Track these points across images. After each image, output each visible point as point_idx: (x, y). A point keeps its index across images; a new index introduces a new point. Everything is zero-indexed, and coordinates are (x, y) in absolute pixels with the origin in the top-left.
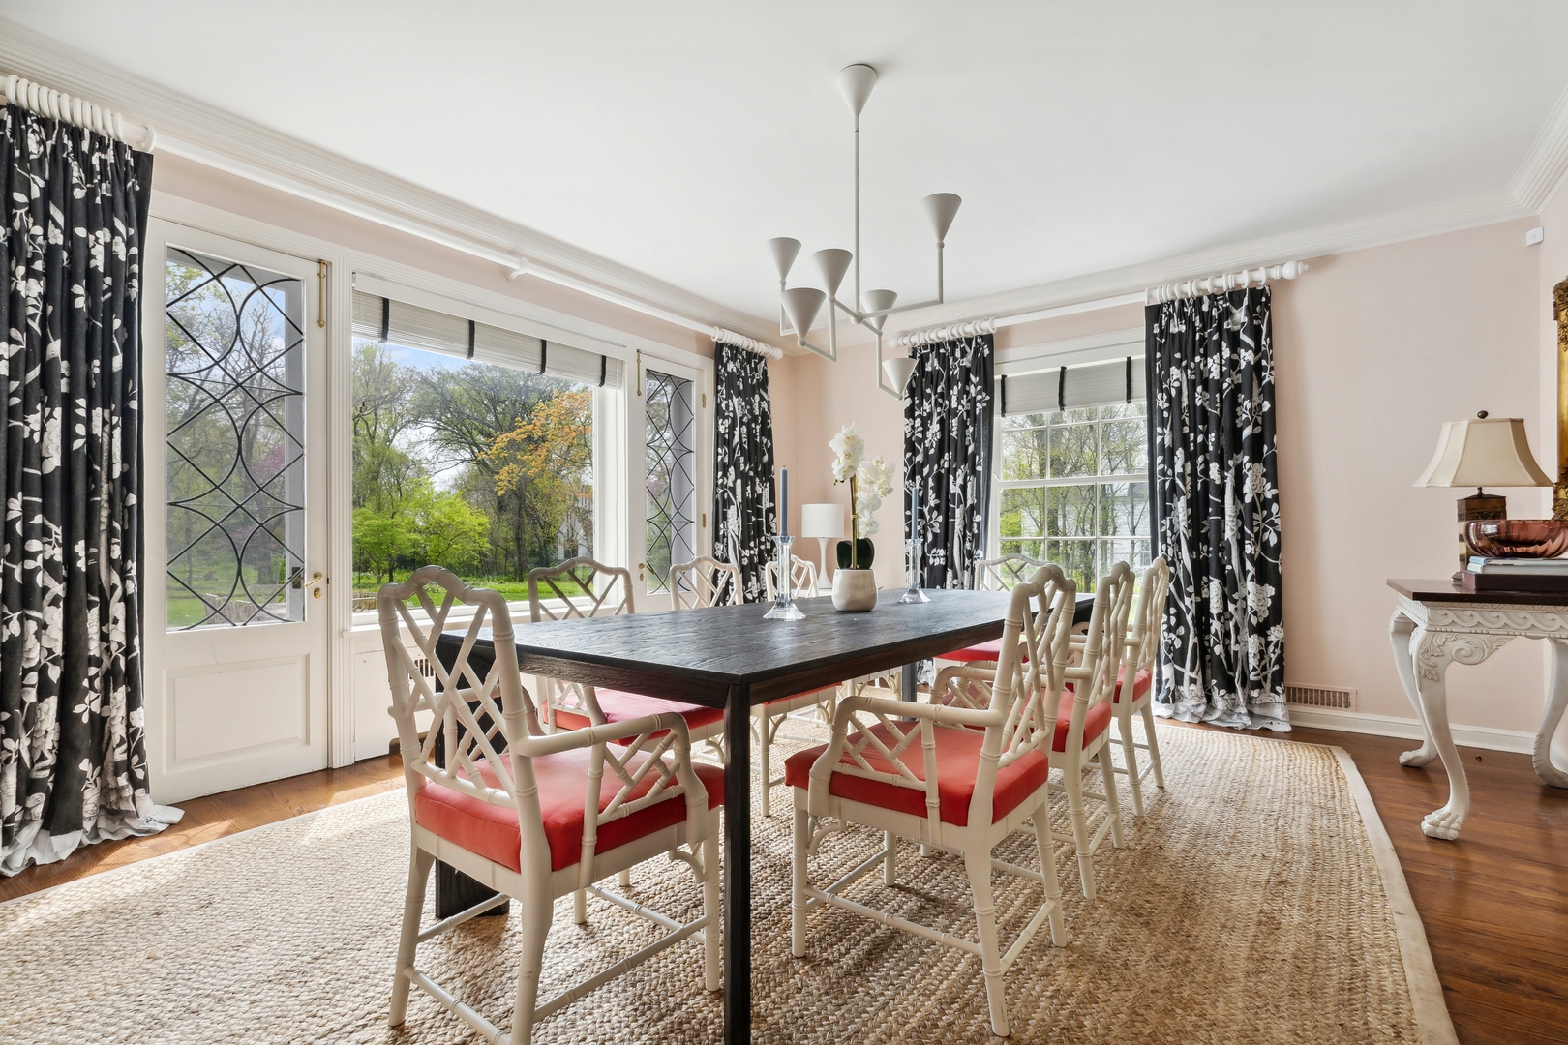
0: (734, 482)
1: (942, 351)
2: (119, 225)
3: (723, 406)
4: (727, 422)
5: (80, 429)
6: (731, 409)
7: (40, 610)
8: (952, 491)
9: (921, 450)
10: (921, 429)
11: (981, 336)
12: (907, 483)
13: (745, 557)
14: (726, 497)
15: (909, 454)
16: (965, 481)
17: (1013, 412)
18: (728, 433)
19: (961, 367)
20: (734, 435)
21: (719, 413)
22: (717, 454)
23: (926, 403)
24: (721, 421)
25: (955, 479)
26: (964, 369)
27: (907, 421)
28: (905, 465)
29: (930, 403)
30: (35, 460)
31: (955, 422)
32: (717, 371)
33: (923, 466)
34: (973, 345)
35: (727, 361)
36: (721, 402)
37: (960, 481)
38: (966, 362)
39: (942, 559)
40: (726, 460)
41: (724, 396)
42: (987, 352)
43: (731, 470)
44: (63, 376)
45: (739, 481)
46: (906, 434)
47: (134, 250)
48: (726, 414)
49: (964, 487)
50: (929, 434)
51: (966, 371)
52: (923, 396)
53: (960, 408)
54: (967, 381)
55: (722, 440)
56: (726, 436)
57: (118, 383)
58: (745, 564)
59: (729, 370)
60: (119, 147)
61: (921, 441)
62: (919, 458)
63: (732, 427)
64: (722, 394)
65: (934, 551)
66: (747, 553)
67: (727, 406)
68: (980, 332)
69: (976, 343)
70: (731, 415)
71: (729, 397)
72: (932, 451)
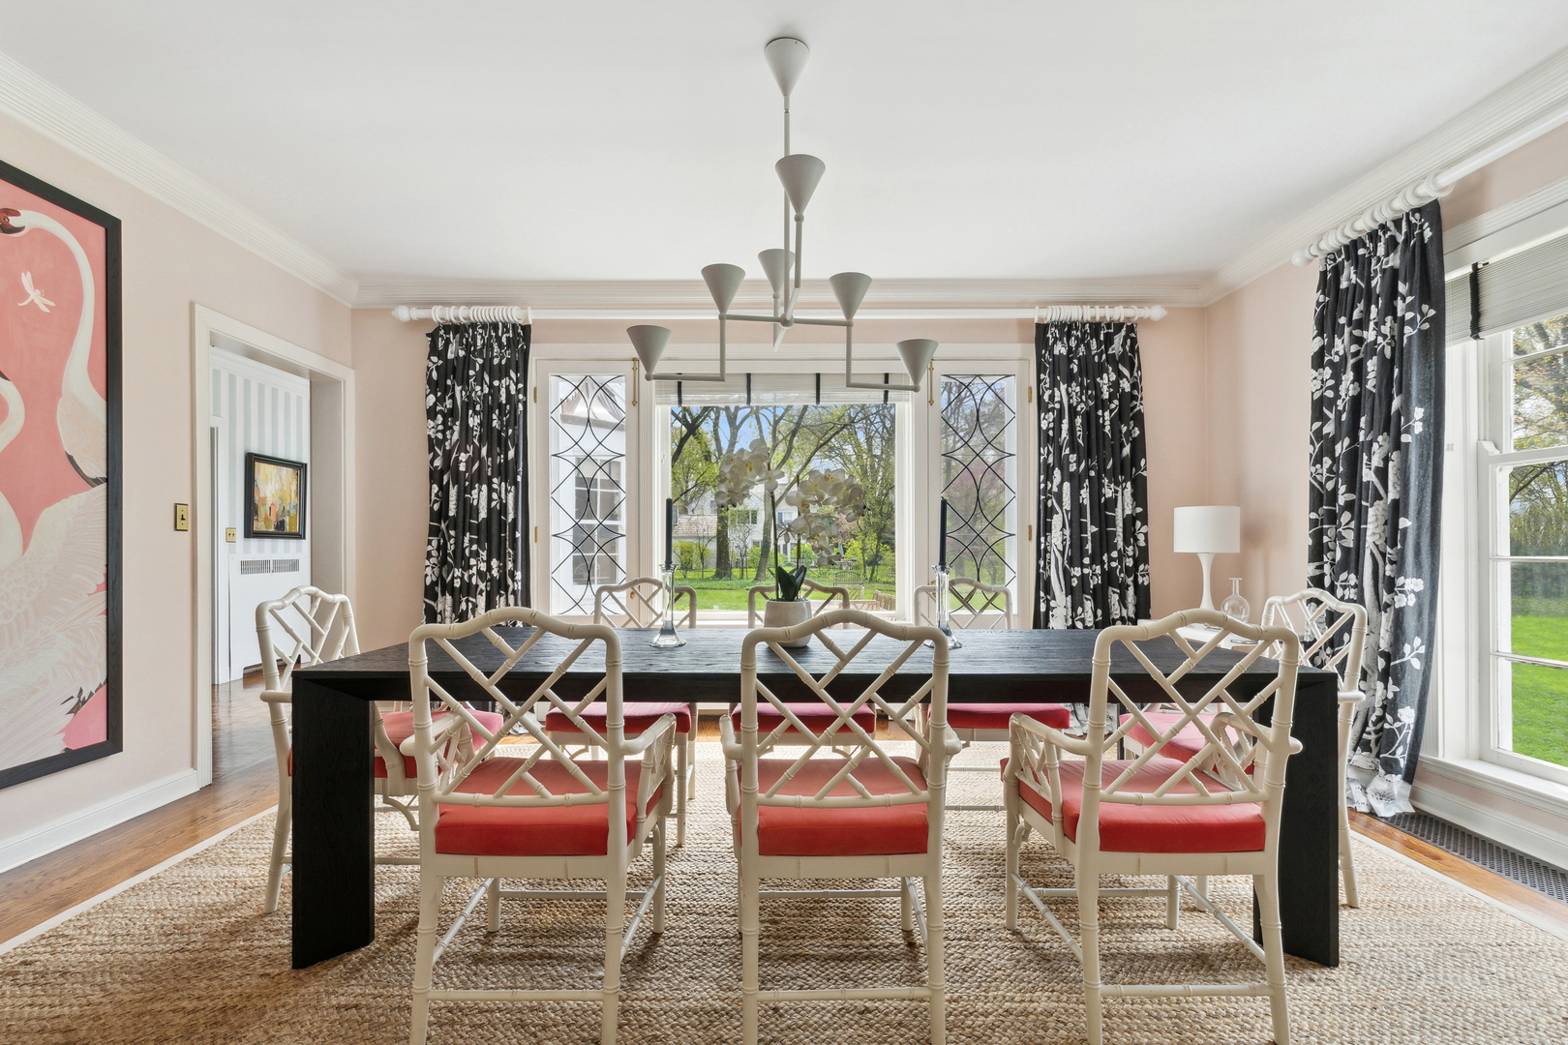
0: (1060, 486)
1: (1361, 252)
2: (513, 375)
3: (1046, 398)
4: (1051, 416)
5: (495, 496)
6: (1057, 399)
7: (475, 598)
8: (1364, 480)
9: (1332, 416)
10: (1331, 382)
11: (1415, 211)
12: (1313, 469)
13: (1074, 576)
14: (1049, 504)
15: (1317, 425)
16: (1386, 460)
17: (1494, 327)
18: (1053, 429)
19: (1384, 271)
20: (1061, 429)
21: (1042, 407)
22: (1040, 454)
23: (1338, 341)
24: (1043, 415)
25: (1370, 460)
26: (1388, 274)
27: (1314, 373)
28: (1312, 443)
29: (1343, 342)
30: (474, 515)
31: (1372, 365)
32: (1039, 356)
33: (1334, 440)
34: (1404, 229)
35: (1055, 343)
36: (1044, 392)
37: (1376, 461)
38: (1394, 261)
39: (1352, 591)
40: (1051, 460)
41: (1048, 386)
42: (1428, 234)
43: (1057, 473)
44: (489, 466)
45: (1067, 486)
46: (1313, 393)
47: (521, 386)
48: (1050, 406)
49: (1382, 473)
50: (1342, 389)
51: (1393, 275)
52: (1337, 330)
53: (1380, 339)
54: (1393, 294)
55: (1046, 438)
56: (1051, 433)
57: (511, 466)
58: (1074, 584)
59: (1056, 352)
60: (514, 326)
61: (1332, 403)
62: (1329, 429)
63: (1058, 421)
64: (1045, 383)
65: (1343, 576)
66: (1077, 572)
67: (1052, 397)
68: (1416, 203)
69: (1409, 222)
70: (1057, 406)
71: (1054, 384)
72: (1344, 417)
